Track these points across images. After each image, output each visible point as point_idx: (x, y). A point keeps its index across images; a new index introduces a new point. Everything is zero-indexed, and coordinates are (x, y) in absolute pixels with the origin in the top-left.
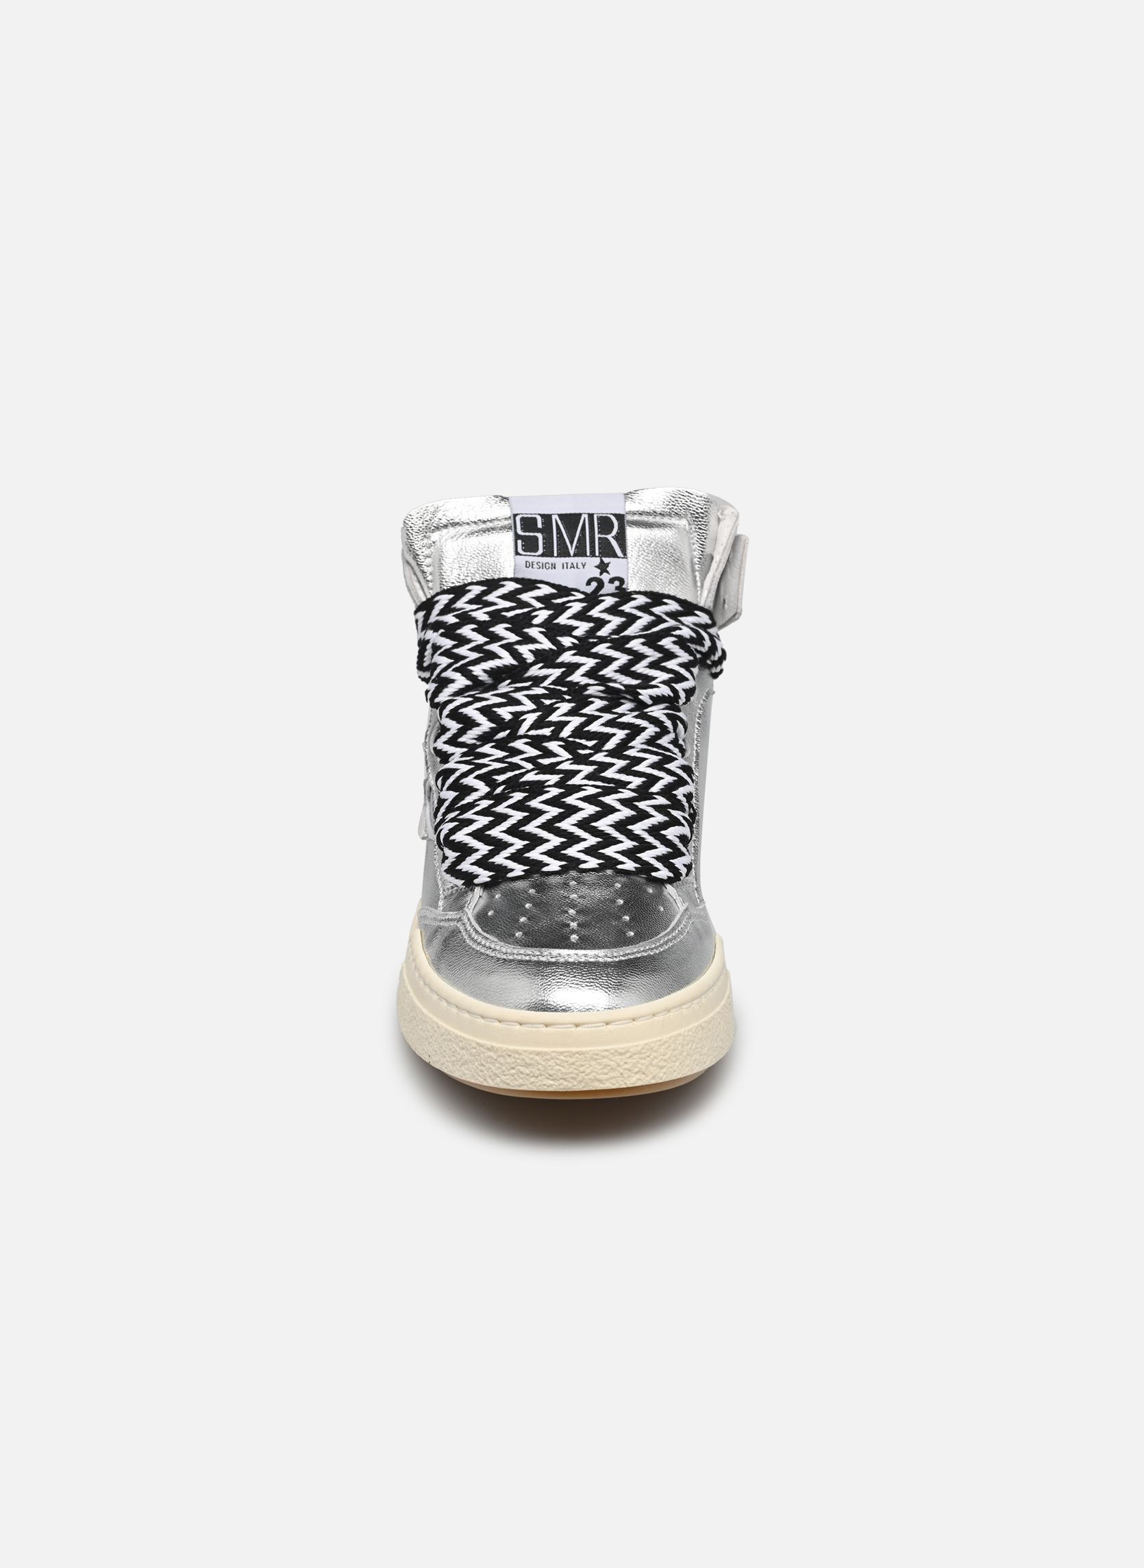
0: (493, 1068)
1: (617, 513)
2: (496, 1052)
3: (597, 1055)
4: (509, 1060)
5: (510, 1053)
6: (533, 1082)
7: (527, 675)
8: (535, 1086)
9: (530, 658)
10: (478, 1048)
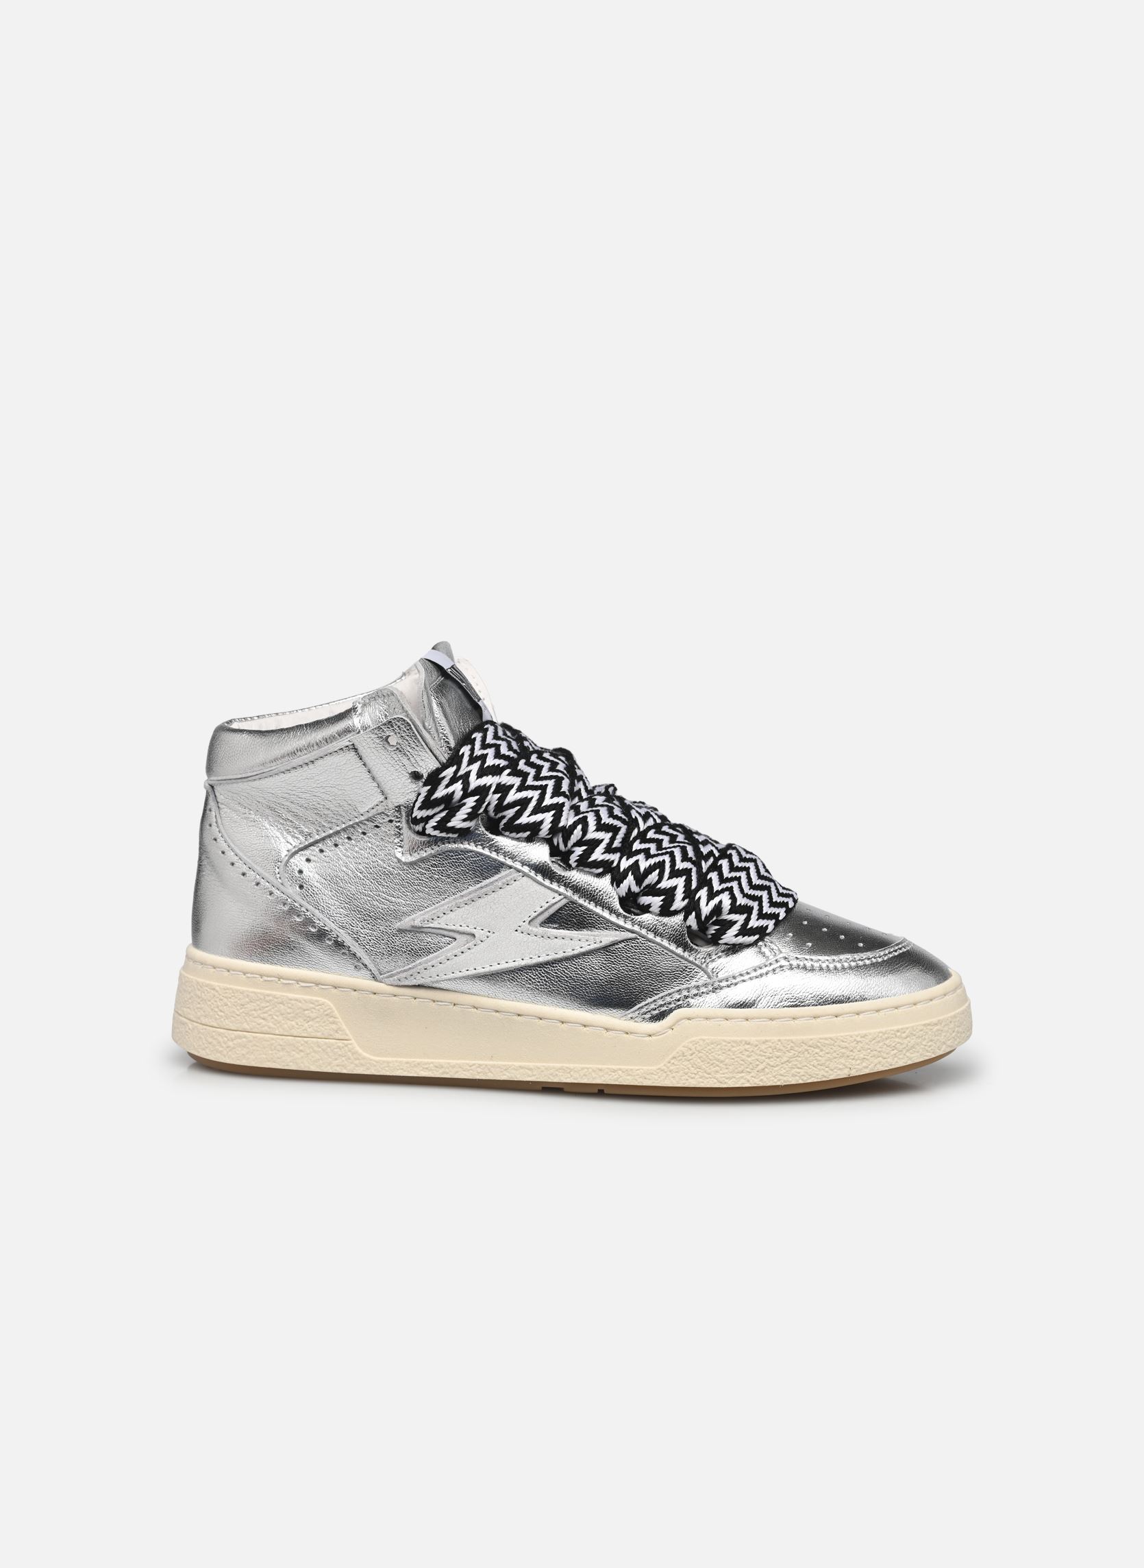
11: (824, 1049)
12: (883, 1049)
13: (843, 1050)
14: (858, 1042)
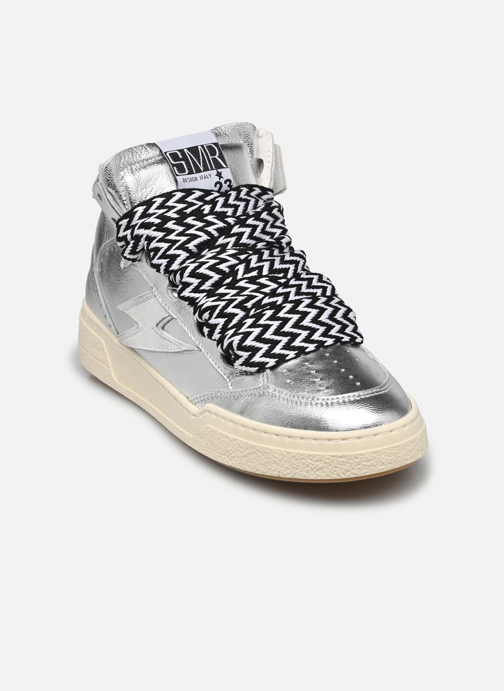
0: (345, 467)
1: (214, 142)
2: (346, 458)
3: (404, 445)
4: (356, 460)
5: (357, 456)
6: (373, 470)
7: (217, 244)
8: (374, 471)
9: (216, 234)
10: (331, 458)
11: (265, 455)
12: (300, 465)
13: (275, 459)
14: (284, 456)
